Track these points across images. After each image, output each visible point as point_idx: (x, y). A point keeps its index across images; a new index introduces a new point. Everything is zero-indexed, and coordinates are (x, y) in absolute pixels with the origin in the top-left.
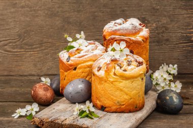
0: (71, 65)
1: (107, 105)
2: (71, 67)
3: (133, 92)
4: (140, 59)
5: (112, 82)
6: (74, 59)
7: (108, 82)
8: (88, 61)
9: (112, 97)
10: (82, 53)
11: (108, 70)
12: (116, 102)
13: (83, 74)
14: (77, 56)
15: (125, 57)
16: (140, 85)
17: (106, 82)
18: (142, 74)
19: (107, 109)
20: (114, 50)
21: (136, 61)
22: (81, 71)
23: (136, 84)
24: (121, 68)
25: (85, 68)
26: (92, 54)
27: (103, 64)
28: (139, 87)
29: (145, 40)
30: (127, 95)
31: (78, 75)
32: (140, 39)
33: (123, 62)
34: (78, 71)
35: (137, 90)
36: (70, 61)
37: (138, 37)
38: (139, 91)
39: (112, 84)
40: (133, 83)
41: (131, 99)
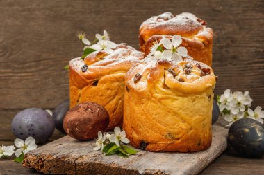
0: (89, 77)
1: (150, 139)
2: (88, 81)
3: (194, 118)
5: (160, 100)
6: (93, 68)
7: (153, 99)
8: (116, 71)
9: (159, 124)
10: (107, 59)
11: (154, 79)
12: (166, 134)
13: (109, 91)
14: (99, 63)
15: (181, 61)
16: (203, 106)
17: (149, 99)
18: (209, 87)
19: (150, 147)
21: (199, 67)
22: (105, 86)
23: (199, 105)
24: (175, 76)
25: (112, 82)
27: (143, 71)
28: (204, 109)
29: (206, 43)
30: (184, 122)
31: (100, 93)
32: (200, 41)
33: (178, 66)
34: (100, 86)
35: (200, 115)
36: (87, 71)
37: (196, 38)
38: (204, 117)
39: (160, 102)
40: (194, 102)
41: (191, 129)
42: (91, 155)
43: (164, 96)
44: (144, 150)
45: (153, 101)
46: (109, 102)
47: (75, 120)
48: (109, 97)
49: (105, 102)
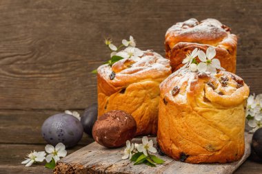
0: (117, 85)
1: (191, 152)
2: (116, 89)
5: (201, 114)
6: (121, 76)
7: (194, 112)
8: (144, 79)
9: (200, 137)
10: (134, 67)
11: (195, 93)
12: (207, 146)
13: (136, 99)
14: (126, 71)
17: (189, 112)
19: (190, 159)
20: (197, 61)
21: (234, 79)
22: (132, 94)
23: (237, 117)
24: (214, 89)
25: (139, 90)
26: (149, 69)
27: (181, 84)
28: (241, 120)
29: (231, 50)
30: (224, 134)
31: (128, 100)
32: (224, 48)
33: (215, 79)
34: (128, 94)
35: (238, 126)
36: (115, 78)
37: (221, 46)
38: (240, 128)
39: (201, 115)
40: (233, 114)
41: (230, 140)
42: (120, 164)
43: (205, 109)
45: (193, 115)
46: (136, 109)
47: (104, 129)
48: (136, 104)
49: (131, 110)
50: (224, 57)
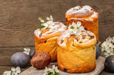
0: (42, 39)
1: (68, 68)
2: (42, 41)
3: (87, 58)
4: (92, 34)
5: (71, 51)
6: (44, 35)
7: (69, 51)
10: (50, 31)
11: (68, 42)
12: (75, 66)
13: (51, 45)
14: (46, 33)
15: (81, 33)
16: (92, 53)
17: (67, 51)
18: (93, 45)
19: (68, 71)
22: (49, 43)
23: (89, 52)
24: (78, 40)
25: (53, 41)
26: (57, 31)
27: (64, 38)
28: (91, 54)
29: (95, 20)
30: (83, 60)
31: (48, 46)
32: (92, 20)
33: (79, 36)
34: (47, 43)
35: (90, 57)
36: (42, 36)
37: (90, 19)
38: (92, 57)
39: (72, 52)
40: (87, 52)
41: (86, 63)
43: (73, 49)
44: (66, 72)
45: (69, 52)
48: (51, 48)
49: (50, 50)
50: (92, 24)
